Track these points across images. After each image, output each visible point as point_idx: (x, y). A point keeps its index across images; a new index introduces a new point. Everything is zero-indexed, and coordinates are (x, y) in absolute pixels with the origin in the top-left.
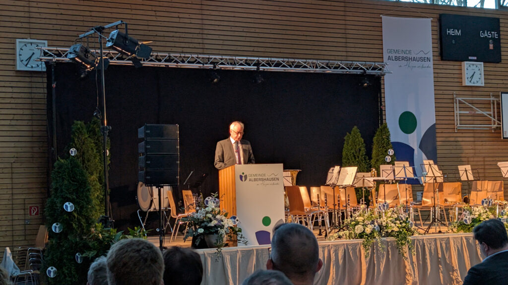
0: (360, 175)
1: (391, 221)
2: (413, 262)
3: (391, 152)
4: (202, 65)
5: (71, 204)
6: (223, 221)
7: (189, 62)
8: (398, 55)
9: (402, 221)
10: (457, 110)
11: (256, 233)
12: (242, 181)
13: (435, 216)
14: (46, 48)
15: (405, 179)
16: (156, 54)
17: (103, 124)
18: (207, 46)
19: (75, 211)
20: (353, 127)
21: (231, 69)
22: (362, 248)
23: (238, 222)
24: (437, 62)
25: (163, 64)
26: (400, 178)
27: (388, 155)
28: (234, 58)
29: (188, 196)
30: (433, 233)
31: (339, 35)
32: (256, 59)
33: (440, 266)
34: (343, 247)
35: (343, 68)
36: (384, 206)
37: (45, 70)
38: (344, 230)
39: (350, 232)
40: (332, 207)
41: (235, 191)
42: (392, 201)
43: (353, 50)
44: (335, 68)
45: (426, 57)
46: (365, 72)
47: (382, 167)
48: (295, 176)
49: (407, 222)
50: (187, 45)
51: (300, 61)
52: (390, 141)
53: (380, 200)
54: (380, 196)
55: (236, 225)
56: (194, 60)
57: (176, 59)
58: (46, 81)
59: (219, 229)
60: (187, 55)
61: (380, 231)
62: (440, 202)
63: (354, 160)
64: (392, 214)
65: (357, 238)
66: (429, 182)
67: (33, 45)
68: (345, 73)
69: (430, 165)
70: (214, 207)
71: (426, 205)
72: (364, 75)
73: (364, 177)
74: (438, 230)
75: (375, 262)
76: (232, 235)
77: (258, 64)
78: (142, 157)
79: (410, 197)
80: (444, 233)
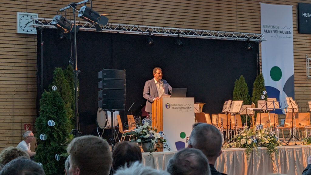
0: (245, 106)
1: (264, 136)
2: (278, 164)
3: (265, 92)
4: (141, 32)
5: (53, 121)
6: (154, 135)
7: (133, 30)
8: (270, 29)
9: (271, 137)
10: (308, 66)
11: (176, 143)
12: (167, 108)
13: (293, 134)
14: (37, 18)
15: (273, 109)
16: (111, 24)
17: (75, 68)
18: (145, 20)
19: (55, 126)
20: (241, 76)
21: (161, 35)
22: (245, 154)
23: (164, 135)
24: (295, 35)
25: (115, 31)
26: (271, 109)
27: (263, 94)
28: (163, 28)
29: (131, 118)
30: (291, 145)
31: (233, 15)
32: (178, 29)
33: (295, 166)
34: (232, 153)
35: (234, 37)
36: (260, 126)
37: (36, 33)
38: (233, 142)
39: (237, 143)
40: (226, 127)
41: (162, 115)
42: (265, 124)
43: (241, 25)
44: (229, 36)
45: (289, 31)
46: (249, 39)
47: (259, 102)
48: (202, 107)
49: (275, 137)
50: (132, 19)
51: (206, 31)
52: (264, 85)
53: (257, 123)
54: (257, 121)
55: (163, 137)
56: (136, 29)
57: (124, 28)
58: (37, 41)
59: (151, 140)
60: (131, 26)
61: (257, 143)
62: (296, 126)
63: (240, 97)
64: (265, 132)
65: (242, 147)
66: (289, 112)
67: (28, 16)
68: (236, 40)
69: (290, 100)
70: (148, 125)
71: (287, 127)
72: (248, 42)
73: (247, 107)
74: (294, 143)
75: (254, 163)
76: (160, 144)
77: (178, 33)
78: (101, 91)
79: (277, 122)
80: (298, 145)
